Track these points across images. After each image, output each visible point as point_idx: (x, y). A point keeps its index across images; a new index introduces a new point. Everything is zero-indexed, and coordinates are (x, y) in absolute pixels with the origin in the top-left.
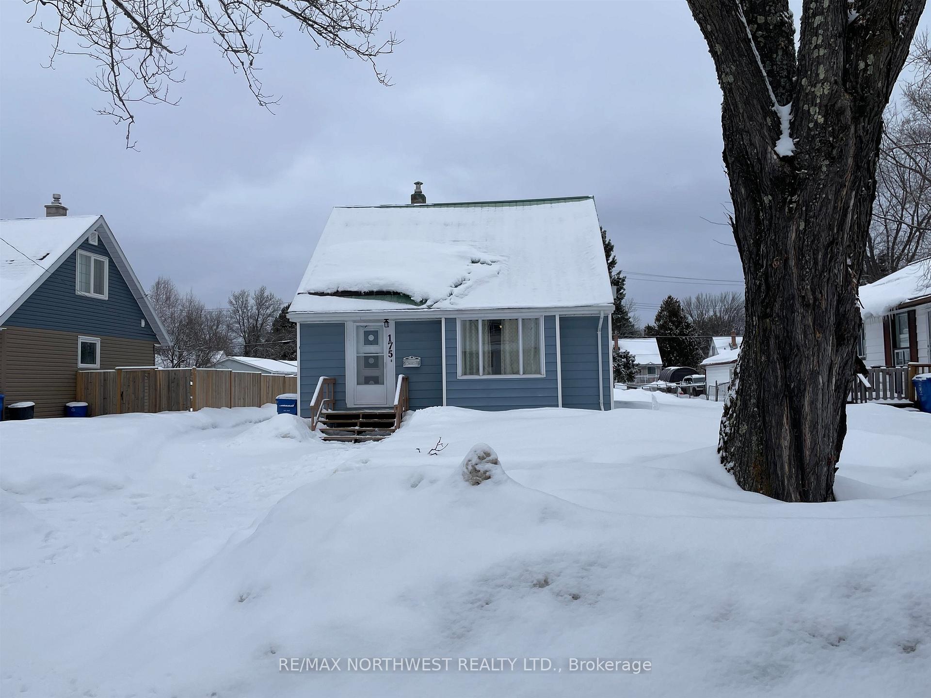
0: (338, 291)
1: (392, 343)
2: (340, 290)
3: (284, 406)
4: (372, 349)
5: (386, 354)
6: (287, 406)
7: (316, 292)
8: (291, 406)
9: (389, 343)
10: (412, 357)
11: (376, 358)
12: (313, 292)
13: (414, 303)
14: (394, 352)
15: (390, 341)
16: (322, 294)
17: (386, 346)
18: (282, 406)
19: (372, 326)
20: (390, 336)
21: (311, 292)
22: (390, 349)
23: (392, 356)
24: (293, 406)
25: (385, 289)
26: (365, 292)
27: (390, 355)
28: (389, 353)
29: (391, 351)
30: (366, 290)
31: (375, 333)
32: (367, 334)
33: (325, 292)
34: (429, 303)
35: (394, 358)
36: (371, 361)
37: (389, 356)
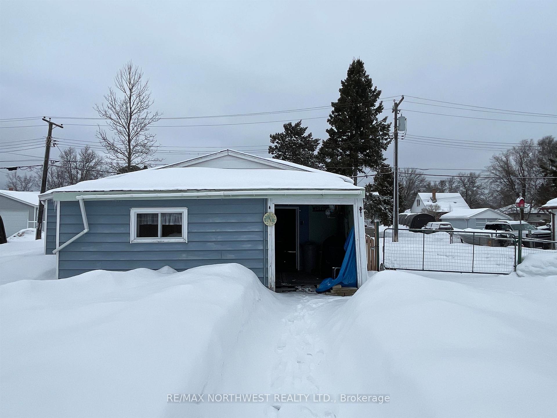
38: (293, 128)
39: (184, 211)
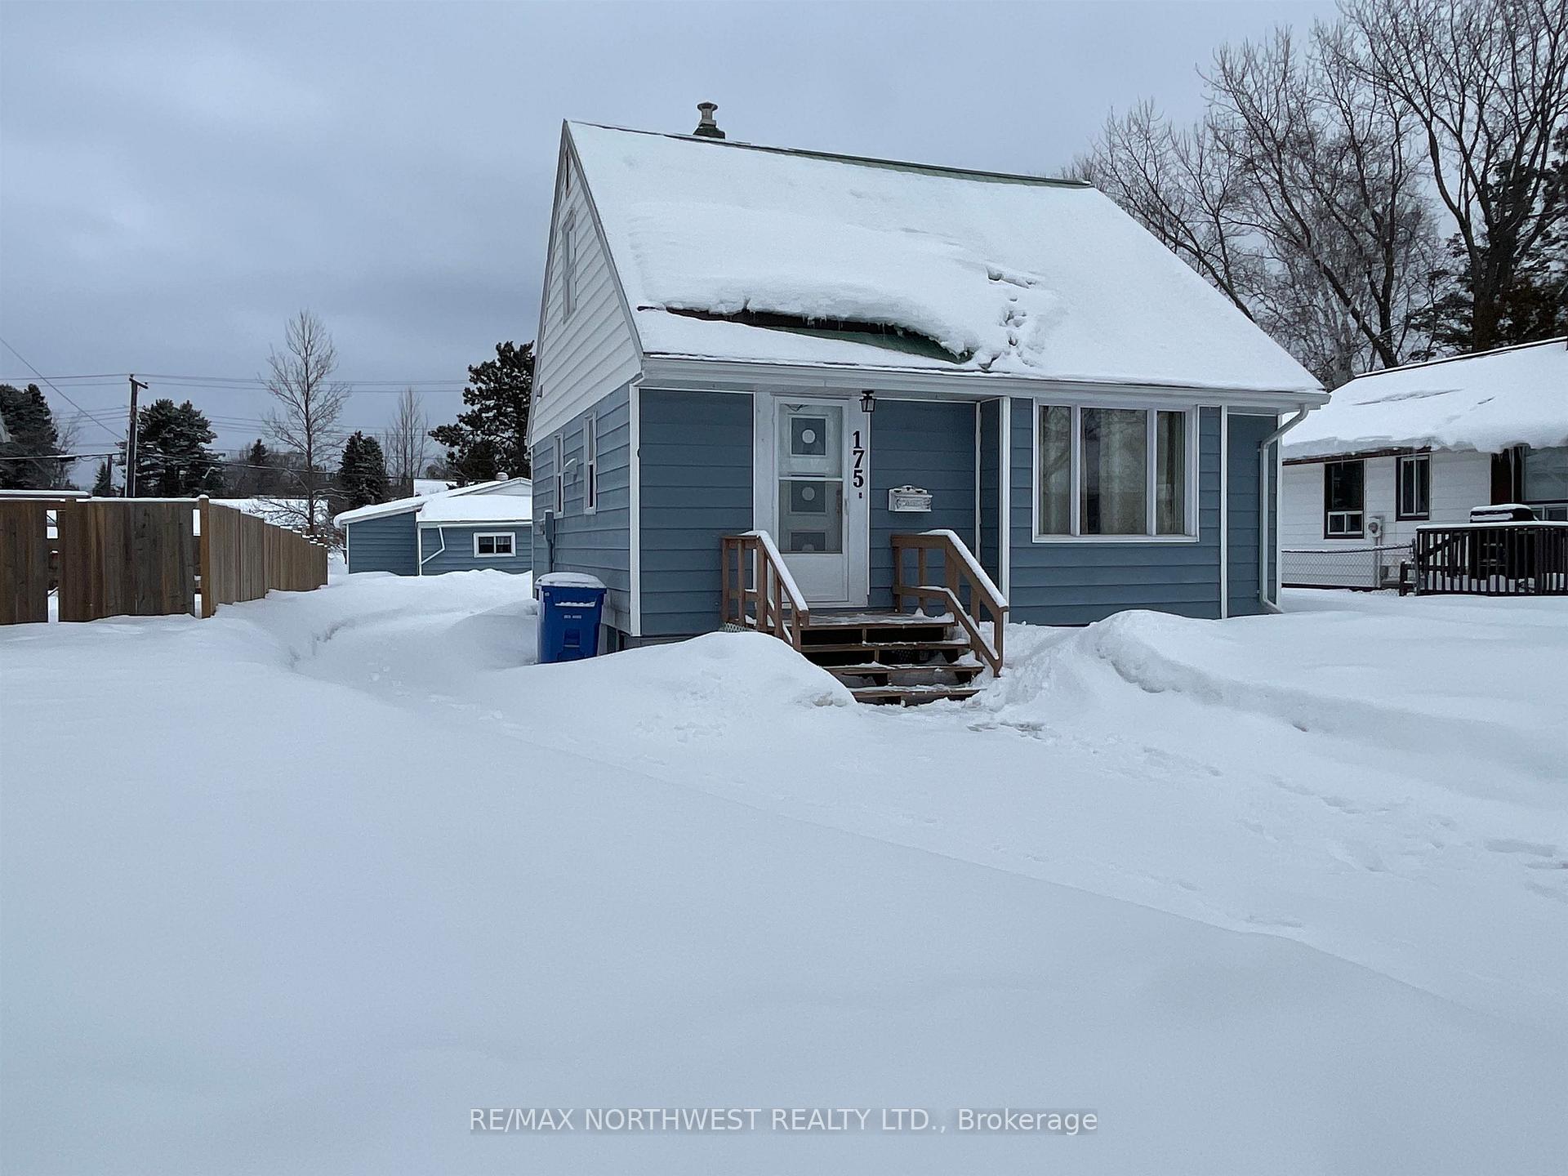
0: (745, 310)
1: (862, 452)
2: (754, 306)
3: (568, 604)
4: (813, 465)
5: (848, 479)
6: (575, 605)
7: (688, 306)
8: (587, 605)
9: (855, 453)
10: (908, 489)
11: (819, 487)
12: (681, 307)
13: (945, 354)
14: (866, 475)
15: (857, 446)
16: (705, 315)
17: (849, 460)
18: (562, 604)
19: (816, 407)
20: (857, 433)
21: (675, 306)
22: (857, 466)
23: (861, 484)
24: (592, 604)
25: (869, 315)
26: (817, 320)
27: (857, 480)
28: (855, 476)
29: (861, 471)
30: (822, 314)
31: (818, 426)
32: (799, 426)
33: (713, 310)
34: (981, 357)
35: (866, 488)
36: (809, 494)
37: (855, 484)
38: (516, 354)
39: (513, 535)
